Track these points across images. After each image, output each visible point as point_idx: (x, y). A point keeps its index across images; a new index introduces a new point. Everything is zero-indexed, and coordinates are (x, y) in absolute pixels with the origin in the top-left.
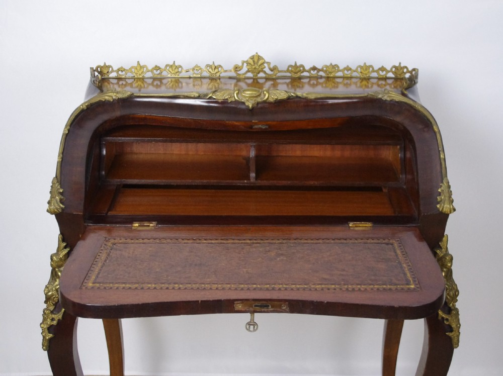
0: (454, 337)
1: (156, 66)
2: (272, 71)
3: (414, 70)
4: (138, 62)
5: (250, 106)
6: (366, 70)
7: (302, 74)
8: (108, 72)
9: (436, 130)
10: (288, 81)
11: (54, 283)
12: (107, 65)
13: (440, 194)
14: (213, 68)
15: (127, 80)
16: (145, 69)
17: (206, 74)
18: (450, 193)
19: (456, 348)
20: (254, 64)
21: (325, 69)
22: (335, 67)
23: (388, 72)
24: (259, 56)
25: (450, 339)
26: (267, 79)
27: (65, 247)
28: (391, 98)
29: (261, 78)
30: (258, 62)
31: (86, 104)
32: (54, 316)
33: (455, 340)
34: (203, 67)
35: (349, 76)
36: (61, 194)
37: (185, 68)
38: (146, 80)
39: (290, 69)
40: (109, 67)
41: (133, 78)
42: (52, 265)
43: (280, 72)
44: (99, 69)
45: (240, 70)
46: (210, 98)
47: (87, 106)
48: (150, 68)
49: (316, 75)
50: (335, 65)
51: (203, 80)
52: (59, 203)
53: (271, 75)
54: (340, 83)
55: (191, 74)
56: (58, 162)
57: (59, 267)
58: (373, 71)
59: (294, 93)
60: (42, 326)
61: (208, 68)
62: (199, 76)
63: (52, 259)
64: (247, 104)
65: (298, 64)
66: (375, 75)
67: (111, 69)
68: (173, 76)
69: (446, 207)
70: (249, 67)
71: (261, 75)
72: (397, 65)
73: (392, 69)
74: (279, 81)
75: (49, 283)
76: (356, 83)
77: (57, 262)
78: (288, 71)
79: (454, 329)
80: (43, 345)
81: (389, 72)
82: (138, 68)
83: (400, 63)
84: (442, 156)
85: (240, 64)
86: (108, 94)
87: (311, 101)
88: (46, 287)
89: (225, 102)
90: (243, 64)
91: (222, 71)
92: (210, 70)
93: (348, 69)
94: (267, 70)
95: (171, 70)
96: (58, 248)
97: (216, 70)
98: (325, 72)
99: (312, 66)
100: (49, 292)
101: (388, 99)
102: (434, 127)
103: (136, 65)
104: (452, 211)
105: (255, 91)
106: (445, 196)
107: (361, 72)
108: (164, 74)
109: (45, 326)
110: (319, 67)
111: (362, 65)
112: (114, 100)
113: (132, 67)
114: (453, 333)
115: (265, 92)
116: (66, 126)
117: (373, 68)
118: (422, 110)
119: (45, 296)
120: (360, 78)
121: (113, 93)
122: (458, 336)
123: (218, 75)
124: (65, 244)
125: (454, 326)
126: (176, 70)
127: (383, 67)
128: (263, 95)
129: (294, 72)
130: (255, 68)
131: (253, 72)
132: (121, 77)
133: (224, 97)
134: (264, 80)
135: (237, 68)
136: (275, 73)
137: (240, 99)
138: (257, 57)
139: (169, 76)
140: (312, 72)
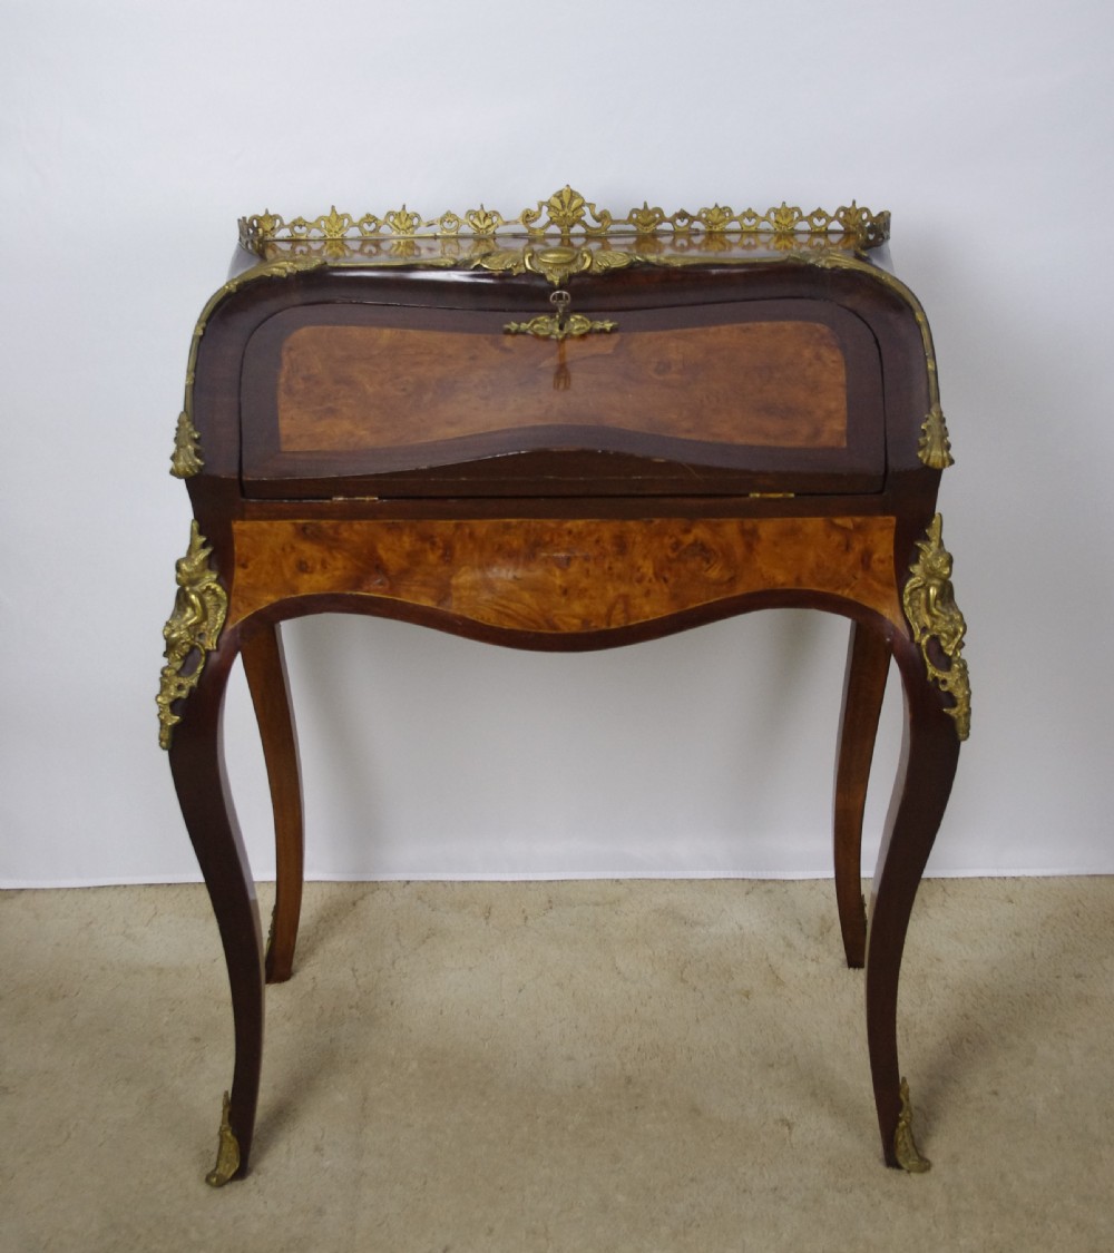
0: (959, 717)
1: (368, 216)
2: (598, 220)
3: (881, 214)
4: (333, 207)
5: (557, 282)
6: (786, 216)
7: (659, 227)
8: (273, 229)
9: (920, 319)
10: (632, 240)
11: (182, 616)
12: (271, 213)
13: (924, 433)
14: (482, 217)
15: (311, 244)
16: (346, 220)
17: (466, 229)
18: (944, 433)
19: (965, 739)
20: (563, 206)
21: (704, 215)
22: (724, 212)
23: (830, 219)
24: (572, 192)
25: (951, 722)
26: (589, 237)
27: (204, 546)
28: (834, 264)
29: (578, 236)
30: (570, 203)
31: (236, 283)
32: (182, 681)
33: (961, 725)
34: (461, 215)
35: (753, 229)
36: (196, 441)
37: (425, 219)
38: (348, 243)
39: (635, 216)
40: (275, 217)
41: (323, 240)
42: (178, 581)
43: (613, 222)
44: (255, 222)
45: (533, 221)
46: (478, 267)
47: (238, 286)
48: (356, 219)
49: (687, 229)
50: (724, 208)
51: (462, 242)
52: (193, 456)
53: (597, 229)
54: (736, 244)
55: (437, 230)
56: (186, 387)
57: (193, 582)
58: (801, 218)
59: (642, 257)
60: (159, 699)
61: (472, 217)
62: (454, 234)
63: (178, 568)
64: (549, 278)
65: (650, 207)
66: (804, 226)
67: (278, 221)
68: (402, 234)
69: (934, 456)
70: (552, 214)
71: (578, 229)
72: (848, 205)
73: (838, 212)
74: (612, 241)
75: (173, 616)
76: (766, 244)
77: (188, 574)
78: (630, 220)
79: (959, 702)
80: (161, 739)
81: (832, 219)
82: (334, 219)
83: (854, 202)
84: (930, 367)
85: (535, 208)
86: (276, 265)
87: (676, 270)
88: (168, 624)
89: (506, 274)
90: (540, 209)
91: (499, 222)
92: (477, 222)
93: (750, 214)
94: (588, 219)
95: (396, 222)
96: (190, 546)
97: (488, 222)
98: (705, 221)
99: (678, 211)
100: (173, 631)
101: (828, 266)
102: (917, 314)
103: (328, 213)
104: (947, 463)
105: (565, 252)
106: (933, 436)
107: (777, 222)
108: (385, 230)
109: (166, 701)
110: (693, 212)
111: (779, 207)
112: (289, 275)
113: (321, 218)
114: (957, 709)
115: (585, 255)
116: (199, 321)
117: (800, 213)
118: (893, 284)
119: (164, 642)
120: (775, 233)
121: (287, 261)
122: (968, 714)
123: (491, 230)
124: (204, 539)
125: (959, 694)
126: (408, 223)
127: (819, 210)
128: (580, 261)
129: (643, 224)
130: (565, 216)
131: (560, 224)
132: (298, 237)
133: (504, 265)
134: (584, 240)
135: (528, 215)
136: (605, 225)
137: (537, 268)
138: (567, 195)
139: (395, 234)
140: (678, 222)
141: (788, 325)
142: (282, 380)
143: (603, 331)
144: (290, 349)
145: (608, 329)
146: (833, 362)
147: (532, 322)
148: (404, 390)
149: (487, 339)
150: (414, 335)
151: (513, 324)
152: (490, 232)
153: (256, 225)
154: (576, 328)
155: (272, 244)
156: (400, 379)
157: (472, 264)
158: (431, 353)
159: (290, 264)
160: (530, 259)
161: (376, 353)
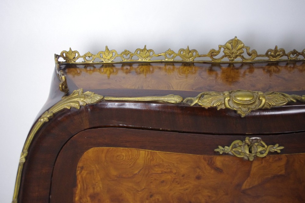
1: (126, 51)
2: (249, 55)
4: (106, 47)
7: (281, 58)
8: (74, 58)
12: (73, 50)
14: (187, 52)
15: (95, 66)
16: (114, 53)
20: (232, 48)
24: (238, 40)
26: (243, 64)
29: (238, 63)
30: (236, 46)
34: (176, 51)
37: (156, 52)
38: (115, 66)
39: (269, 53)
40: (75, 52)
41: (101, 63)
43: (258, 56)
44: (64, 54)
45: (216, 55)
48: (119, 53)
49: (295, 59)
51: (175, 65)
53: (248, 59)
55: (163, 58)
61: (182, 52)
62: (172, 60)
64: (239, 112)
67: (77, 55)
68: (144, 61)
70: (226, 52)
71: (239, 59)
74: (256, 65)
78: (267, 55)
82: (107, 53)
85: (217, 49)
86: (73, 100)
90: (220, 48)
91: (197, 55)
94: (246, 55)
95: (141, 55)
97: (191, 55)
99: (292, 50)
103: (104, 49)
108: (135, 58)
112: (81, 108)
113: (100, 52)
115: (261, 98)
121: (80, 97)
126: (148, 54)
128: (257, 102)
129: (273, 57)
130: (233, 53)
131: (230, 57)
132: (88, 62)
133: (212, 104)
134: (240, 64)
135: (213, 52)
136: (253, 57)
137: (232, 106)
138: (235, 42)
139: (140, 60)
140: (291, 56)
143: (275, 152)
144: (82, 168)
145: (279, 151)
147: (231, 147)
149: (205, 160)
150: (160, 155)
151: (220, 147)
152: (191, 60)
153: (65, 56)
154: (259, 150)
155: (75, 66)
156: (153, 198)
157: (192, 102)
158: (171, 172)
159: (82, 99)
160: (229, 100)
161: (136, 172)
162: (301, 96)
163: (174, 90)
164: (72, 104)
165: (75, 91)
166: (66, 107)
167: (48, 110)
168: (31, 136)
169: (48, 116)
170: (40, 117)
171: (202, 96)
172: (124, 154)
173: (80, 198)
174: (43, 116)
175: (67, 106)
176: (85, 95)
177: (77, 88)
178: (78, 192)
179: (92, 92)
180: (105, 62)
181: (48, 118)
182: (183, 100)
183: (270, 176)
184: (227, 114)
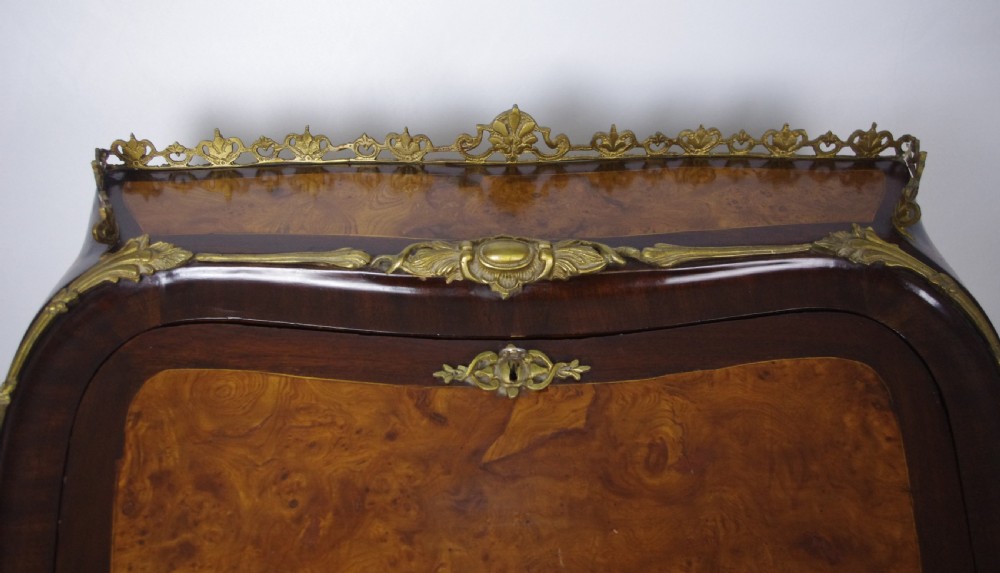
1: (263, 138)
2: (552, 146)
3: (906, 138)
4: (217, 131)
5: (505, 294)
7: (628, 153)
8: (143, 156)
12: (139, 138)
14: (406, 141)
17: (388, 155)
20: (509, 131)
21: (685, 138)
22: (710, 133)
23: (840, 145)
24: (520, 113)
26: (540, 167)
28: (876, 257)
29: (527, 164)
30: (518, 126)
35: (744, 153)
39: (599, 141)
40: (145, 143)
41: (208, 168)
43: (571, 148)
44: (120, 149)
45: (472, 147)
47: (70, 304)
48: (248, 145)
49: (663, 154)
50: (712, 129)
51: (382, 170)
53: (549, 157)
55: (350, 155)
61: (394, 140)
62: (373, 160)
64: (494, 289)
66: (807, 151)
67: (149, 150)
68: (307, 159)
70: (495, 140)
71: (527, 156)
72: (866, 128)
73: (851, 138)
78: (593, 145)
81: (844, 145)
82: (218, 146)
83: (874, 125)
85: (474, 134)
86: (126, 262)
87: (664, 271)
89: (436, 282)
90: (481, 132)
91: (428, 148)
92: (400, 147)
93: (742, 137)
94: (541, 145)
95: (300, 148)
97: (414, 147)
98: (686, 145)
99: (654, 134)
101: (866, 261)
107: (775, 146)
110: (672, 135)
111: (779, 129)
112: (142, 280)
113: (203, 145)
115: (544, 257)
117: (805, 137)
120: (770, 160)
121: (141, 256)
126: (315, 148)
127: (830, 133)
128: (536, 265)
129: (611, 149)
130: (511, 143)
131: (505, 151)
132: (176, 166)
133: (433, 270)
134: (534, 168)
135: (464, 141)
136: (561, 150)
137: (478, 275)
138: (515, 117)
139: (298, 160)
140: (653, 146)
141: (820, 364)
142: (122, 483)
143: (570, 379)
144: (138, 416)
145: (577, 377)
146: (889, 439)
147: (471, 366)
148: (293, 504)
149: (411, 395)
151: (447, 368)
152: (417, 158)
153: (121, 152)
154: (533, 375)
155: (147, 175)
156: (288, 481)
157: (390, 265)
158: (333, 423)
159: (144, 260)
160: (469, 263)
161: (257, 424)
162: (641, 249)
163: (359, 235)
164: (120, 271)
165: (132, 240)
166: (107, 279)
167: (67, 286)
168: (25, 347)
169: (67, 300)
170: (48, 303)
171: (412, 252)
172: (232, 384)
173: (130, 482)
174: (55, 300)
175: (110, 275)
176: (151, 250)
177: (138, 232)
178: (126, 467)
179: (169, 242)
180: (215, 166)
181: (66, 304)
182: (371, 260)
183: (549, 433)
184: (472, 293)
